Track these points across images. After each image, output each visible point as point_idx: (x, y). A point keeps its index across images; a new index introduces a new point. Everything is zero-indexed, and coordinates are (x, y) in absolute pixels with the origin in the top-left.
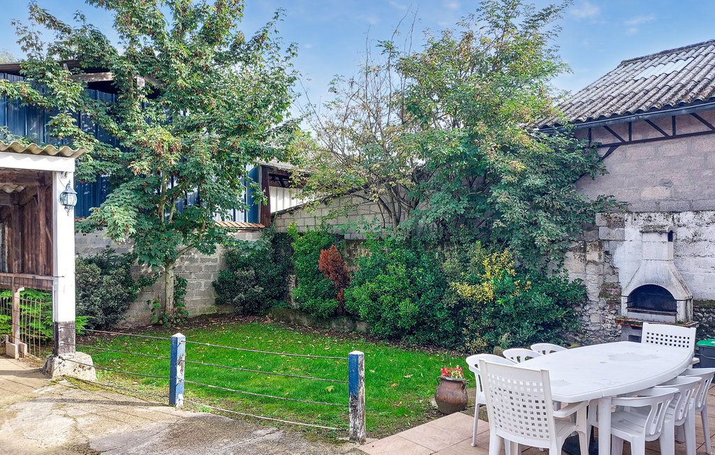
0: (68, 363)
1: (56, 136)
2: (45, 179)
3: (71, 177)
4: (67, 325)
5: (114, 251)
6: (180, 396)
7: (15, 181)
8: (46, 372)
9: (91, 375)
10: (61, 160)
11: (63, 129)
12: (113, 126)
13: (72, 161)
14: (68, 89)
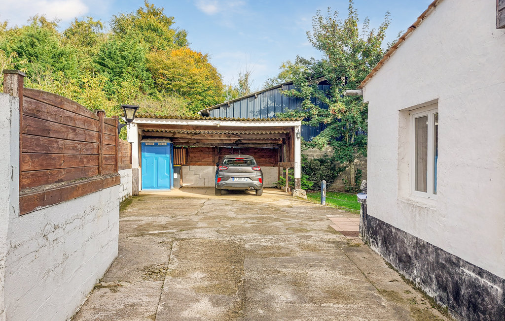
0: (298, 192)
1: (304, 109)
2: (293, 128)
3: (300, 128)
4: (298, 179)
5: (327, 156)
6: (324, 202)
7: (284, 130)
8: (292, 195)
9: (305, 197)
10: (297, 122)
11: (306, 106)
12: (327, 101)
13: (300, 122)
14: (307, 90)
